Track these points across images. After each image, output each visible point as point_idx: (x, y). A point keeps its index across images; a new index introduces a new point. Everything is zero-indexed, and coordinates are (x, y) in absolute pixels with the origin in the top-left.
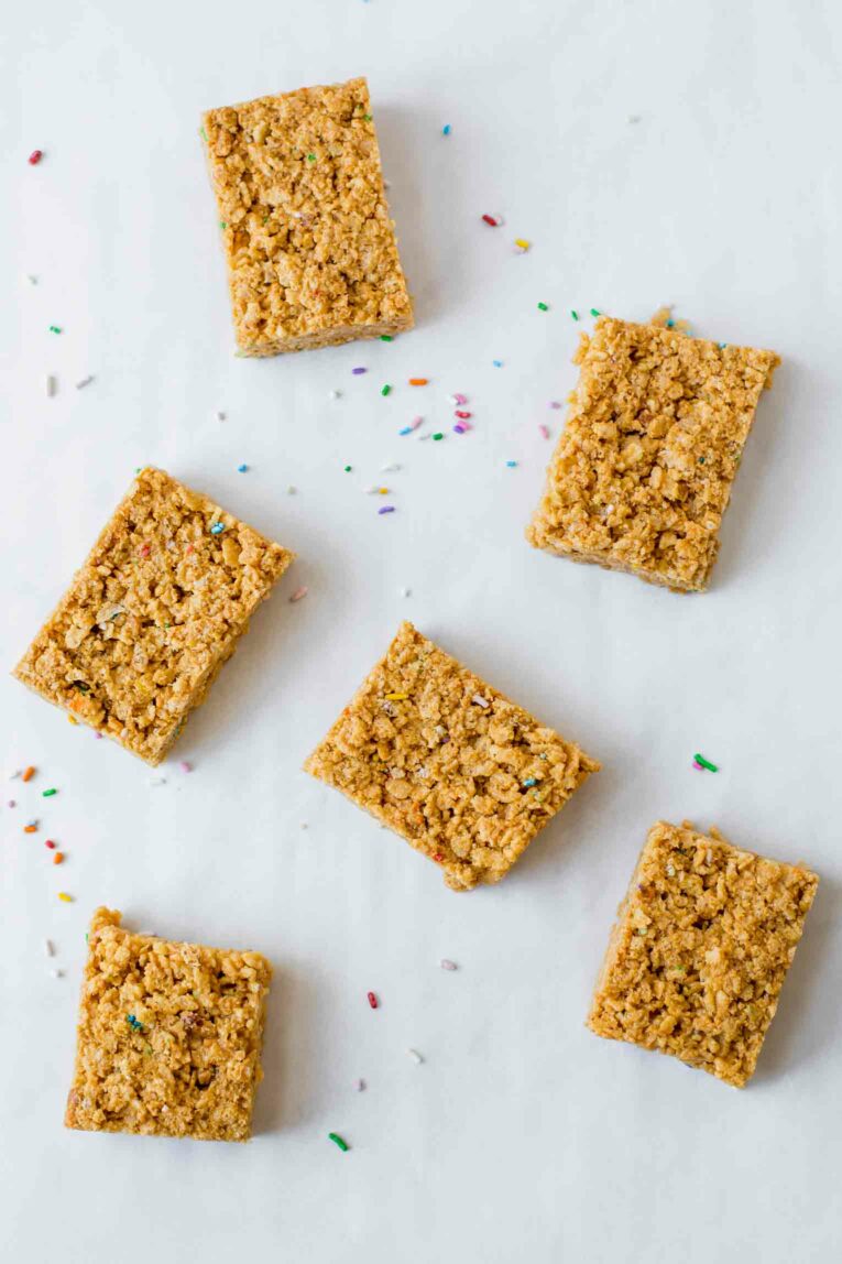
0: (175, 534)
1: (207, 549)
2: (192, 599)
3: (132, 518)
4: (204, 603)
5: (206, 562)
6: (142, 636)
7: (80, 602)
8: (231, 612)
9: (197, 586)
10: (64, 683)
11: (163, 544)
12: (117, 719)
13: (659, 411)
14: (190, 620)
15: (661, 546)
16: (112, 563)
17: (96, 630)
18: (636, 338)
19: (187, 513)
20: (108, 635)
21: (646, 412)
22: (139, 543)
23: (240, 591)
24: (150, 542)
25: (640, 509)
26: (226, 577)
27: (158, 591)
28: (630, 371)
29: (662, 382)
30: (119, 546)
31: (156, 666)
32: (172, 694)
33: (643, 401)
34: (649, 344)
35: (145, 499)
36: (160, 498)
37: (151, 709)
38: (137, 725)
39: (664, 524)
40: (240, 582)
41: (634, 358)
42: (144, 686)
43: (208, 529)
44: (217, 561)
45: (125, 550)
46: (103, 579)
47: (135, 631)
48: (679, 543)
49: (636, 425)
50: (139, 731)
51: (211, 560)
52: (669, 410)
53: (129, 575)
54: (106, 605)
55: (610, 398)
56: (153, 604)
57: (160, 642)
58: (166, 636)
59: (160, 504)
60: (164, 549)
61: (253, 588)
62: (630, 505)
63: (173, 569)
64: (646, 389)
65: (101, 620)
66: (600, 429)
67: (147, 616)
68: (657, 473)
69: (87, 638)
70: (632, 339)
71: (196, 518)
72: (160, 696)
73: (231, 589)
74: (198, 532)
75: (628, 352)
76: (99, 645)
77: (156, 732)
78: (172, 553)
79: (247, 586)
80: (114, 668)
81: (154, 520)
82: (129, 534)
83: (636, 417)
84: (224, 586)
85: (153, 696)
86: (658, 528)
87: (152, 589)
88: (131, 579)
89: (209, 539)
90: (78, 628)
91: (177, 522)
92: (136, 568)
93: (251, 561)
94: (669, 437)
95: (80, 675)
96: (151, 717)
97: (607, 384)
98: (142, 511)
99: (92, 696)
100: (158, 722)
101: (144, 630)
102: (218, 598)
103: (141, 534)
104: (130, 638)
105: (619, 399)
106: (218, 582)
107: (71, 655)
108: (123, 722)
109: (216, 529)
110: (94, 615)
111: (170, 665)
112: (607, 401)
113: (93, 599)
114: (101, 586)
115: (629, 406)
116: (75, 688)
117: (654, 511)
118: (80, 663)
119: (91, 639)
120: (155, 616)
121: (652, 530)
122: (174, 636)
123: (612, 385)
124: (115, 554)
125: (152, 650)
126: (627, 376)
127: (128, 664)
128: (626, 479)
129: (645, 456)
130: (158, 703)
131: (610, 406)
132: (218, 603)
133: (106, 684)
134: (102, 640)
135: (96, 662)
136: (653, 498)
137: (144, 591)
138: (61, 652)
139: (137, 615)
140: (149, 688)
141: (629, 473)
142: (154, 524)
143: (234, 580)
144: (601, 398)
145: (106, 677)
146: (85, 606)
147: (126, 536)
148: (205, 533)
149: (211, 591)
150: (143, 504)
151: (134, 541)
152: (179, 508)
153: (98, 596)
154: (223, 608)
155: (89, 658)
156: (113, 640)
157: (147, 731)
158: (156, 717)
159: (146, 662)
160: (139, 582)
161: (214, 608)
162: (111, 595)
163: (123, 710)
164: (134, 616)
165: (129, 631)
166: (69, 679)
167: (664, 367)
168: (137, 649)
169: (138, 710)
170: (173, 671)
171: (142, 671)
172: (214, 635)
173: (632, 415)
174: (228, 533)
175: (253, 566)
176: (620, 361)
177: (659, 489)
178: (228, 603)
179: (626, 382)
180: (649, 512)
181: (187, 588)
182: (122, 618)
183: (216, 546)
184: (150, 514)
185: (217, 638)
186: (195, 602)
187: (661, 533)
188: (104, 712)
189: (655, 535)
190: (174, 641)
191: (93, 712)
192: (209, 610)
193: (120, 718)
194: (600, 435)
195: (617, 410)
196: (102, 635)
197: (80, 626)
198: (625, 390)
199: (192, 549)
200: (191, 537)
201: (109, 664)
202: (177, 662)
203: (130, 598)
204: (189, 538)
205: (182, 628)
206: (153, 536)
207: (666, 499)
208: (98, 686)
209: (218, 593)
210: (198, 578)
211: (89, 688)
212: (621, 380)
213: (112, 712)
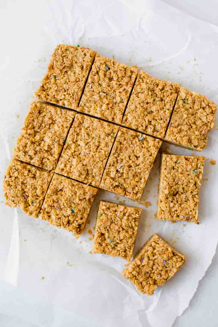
0: (132, 142)
1: (140, 144)
2: (140, 158)
3: (120, 141)
4: (143, 159)
5: (141, 148)
6: (130, 170)
7: (112, 165)
8: (151, 159)
9: (141, 155)
10: (113, 186)
11: (129, 146)
12: (128, 192)
13: (45, 127)
14: (141, 164)
15: (43, 162)
16: (118, 153)
17: (117, 171)
18: (40, 108)
19: (134, 137)
20: (121, 172)
21: (41, 127)
22: (123, 147)
23: (151, 154)
24: (126, 146)
25: (38, 152)
26: (147, 151)
27: (131, 158)
28: (38, 117)
29: (46, 119)
30: (119, 149)
31: (135, 177)
32: (141, 183)
33: (41, 124)
34: (44, 109)
35: (123, 135)
36: (126, 134)
37: (137, 188)
38: (134, 193)
39: (44, 156)
40: (151, 151)
41: (40, 113)
42: (133, 182)
43: (139, 139)
44: (144, 147)
45: (120, 150)
46: (116, 158)
47: (128, 169)
48: (48, 161)
49: (39, 130)
50: (134, 194)
51: (142, 147)
52: (48, 127)
53: (123, 156)
54: (118, 164)
55: (33, 123)
56: (131, 162)
57: (135, 171)
58: (136, 169)
59: (127, 136)
60: (130, 147)
61: (155, 152)
62: (35, 151)
63: (133, 151)
64: (42, 121)
65: (118, 168)
66: (29, 131)
67: (129, 165)
68: (43, 142)
69: (116, 174)
70: (39, 108)
71: (136, 137)
72: (138, 184)
73: (149, 153)
74: (137, 141)
75: (38, 112)
76: (119, 175)
77: (139, 193)
78: (132, 147)
79: (153, 152)
80: (124, 180)
81: (126, 140)
82: (120, 145)
83: (39, 129)
84: (147, 153)
85: (136, 185)
86: (42, 157)
87: (129, 158)
88: (124, 156)
89: (140, 142)
90: (113, 172)
91: (132, 139)
92: (124, 153)
93: (152, 145)
94: (46, 134)
95: (117, 184)
96: (137, 190)
97: (32, 120)
98: (123, 139)
99: (121, 188)
100: (139, 191)
101: (130, 169)
102: (146, 156)
103: (123, 144)
104: (127, 171)
105: (35, 124)
106: (146, 152)
107: (113, 179)
108: (130, 193)
109: (141, 139)
110: (116, 167)
111: (138, 176)
112: (32, 124)
113: (115, 163)
114: (116, 160)
115: (37, 126)
116: (116, 187)
117: (41, 153)
118: (116, 180)
119: (117, 173)
120: (132, 165)
121: (41, 158)
122: (138, 169)
123: (33, 120)
124: (118, 151)
125: (133, 173)
126: (37, 118)
127: (128, 178)
128: (35, 144)
129: (40, 138)
130: (138, 186)
131: (33, 125)
132: (147, 158)
133: (124, 184)
134: (120, 173)
135: (120, 179)
136: (41, 149)
137: (128, 159)
138: (111, 179)
139: (127, 165)
140: (135, 183)
141: (36, 143)
142: (126, 141)
143: (149, 151)
144: (30, 123)
145: (123, 182)
146: (113, 166)
147: (120, 146)
148: (139, 141)
149: (144, 155)
150: (122, 137)
151: (122, 147)
152: (132, 136)
153: (116, 163)
154: (148, 158)
155: (118, 179)
156: (123, 173)
157: (136, 194)
158: (138, 190)
159: (132, 176)
160: (126, 157)
161: (146, 159)
162: (119, 161)
163: (130, 190)
164: (126, 166)
165: (126, 170)
166: (114, 185)
167: (47, 115)
168: (129, 174)
169: (133, 189)
170: (140, 177)
171: (132, 179)
172: (148, 166)
173: (38, 128)
174: (144, 139)
175: (153, 146)
176: (36, 114)
177: (43, 147)
178: (149, 157)
179: (37, 119)
180: (40, 153)
181: (138, 156)
182: (123, 167)
183: (142, 143)
184: (125, 139)
185: (149, 167)
186: (141, 159)
187: (43, 159)
188: (124, 192)
189: (41, 159)
190: (139, 170)
191: (122, 192)
192: (145, 160)
193: (129, 192)
194: (29, 133)
195: (34, 126)
196: (120, 172)
197: (113, 171)
198: (36, 121)
199: (137, 146)
200: (136, 142)
201: (123, 179)
202: (140, 175)
203: (124, 161)
204: (136, 143)
205: (139, 166)
206: (127, 145)
207: (45, 150)
208: (121, 185)
209: (146, 155)
210: (140, 152)
211: (119, 186)
212: (36, 119)
213: (127, 191)
